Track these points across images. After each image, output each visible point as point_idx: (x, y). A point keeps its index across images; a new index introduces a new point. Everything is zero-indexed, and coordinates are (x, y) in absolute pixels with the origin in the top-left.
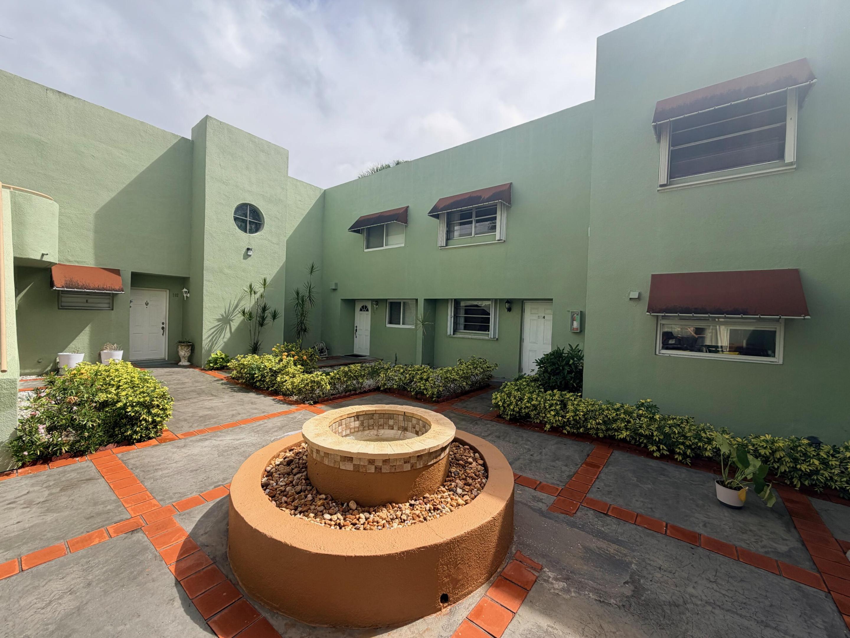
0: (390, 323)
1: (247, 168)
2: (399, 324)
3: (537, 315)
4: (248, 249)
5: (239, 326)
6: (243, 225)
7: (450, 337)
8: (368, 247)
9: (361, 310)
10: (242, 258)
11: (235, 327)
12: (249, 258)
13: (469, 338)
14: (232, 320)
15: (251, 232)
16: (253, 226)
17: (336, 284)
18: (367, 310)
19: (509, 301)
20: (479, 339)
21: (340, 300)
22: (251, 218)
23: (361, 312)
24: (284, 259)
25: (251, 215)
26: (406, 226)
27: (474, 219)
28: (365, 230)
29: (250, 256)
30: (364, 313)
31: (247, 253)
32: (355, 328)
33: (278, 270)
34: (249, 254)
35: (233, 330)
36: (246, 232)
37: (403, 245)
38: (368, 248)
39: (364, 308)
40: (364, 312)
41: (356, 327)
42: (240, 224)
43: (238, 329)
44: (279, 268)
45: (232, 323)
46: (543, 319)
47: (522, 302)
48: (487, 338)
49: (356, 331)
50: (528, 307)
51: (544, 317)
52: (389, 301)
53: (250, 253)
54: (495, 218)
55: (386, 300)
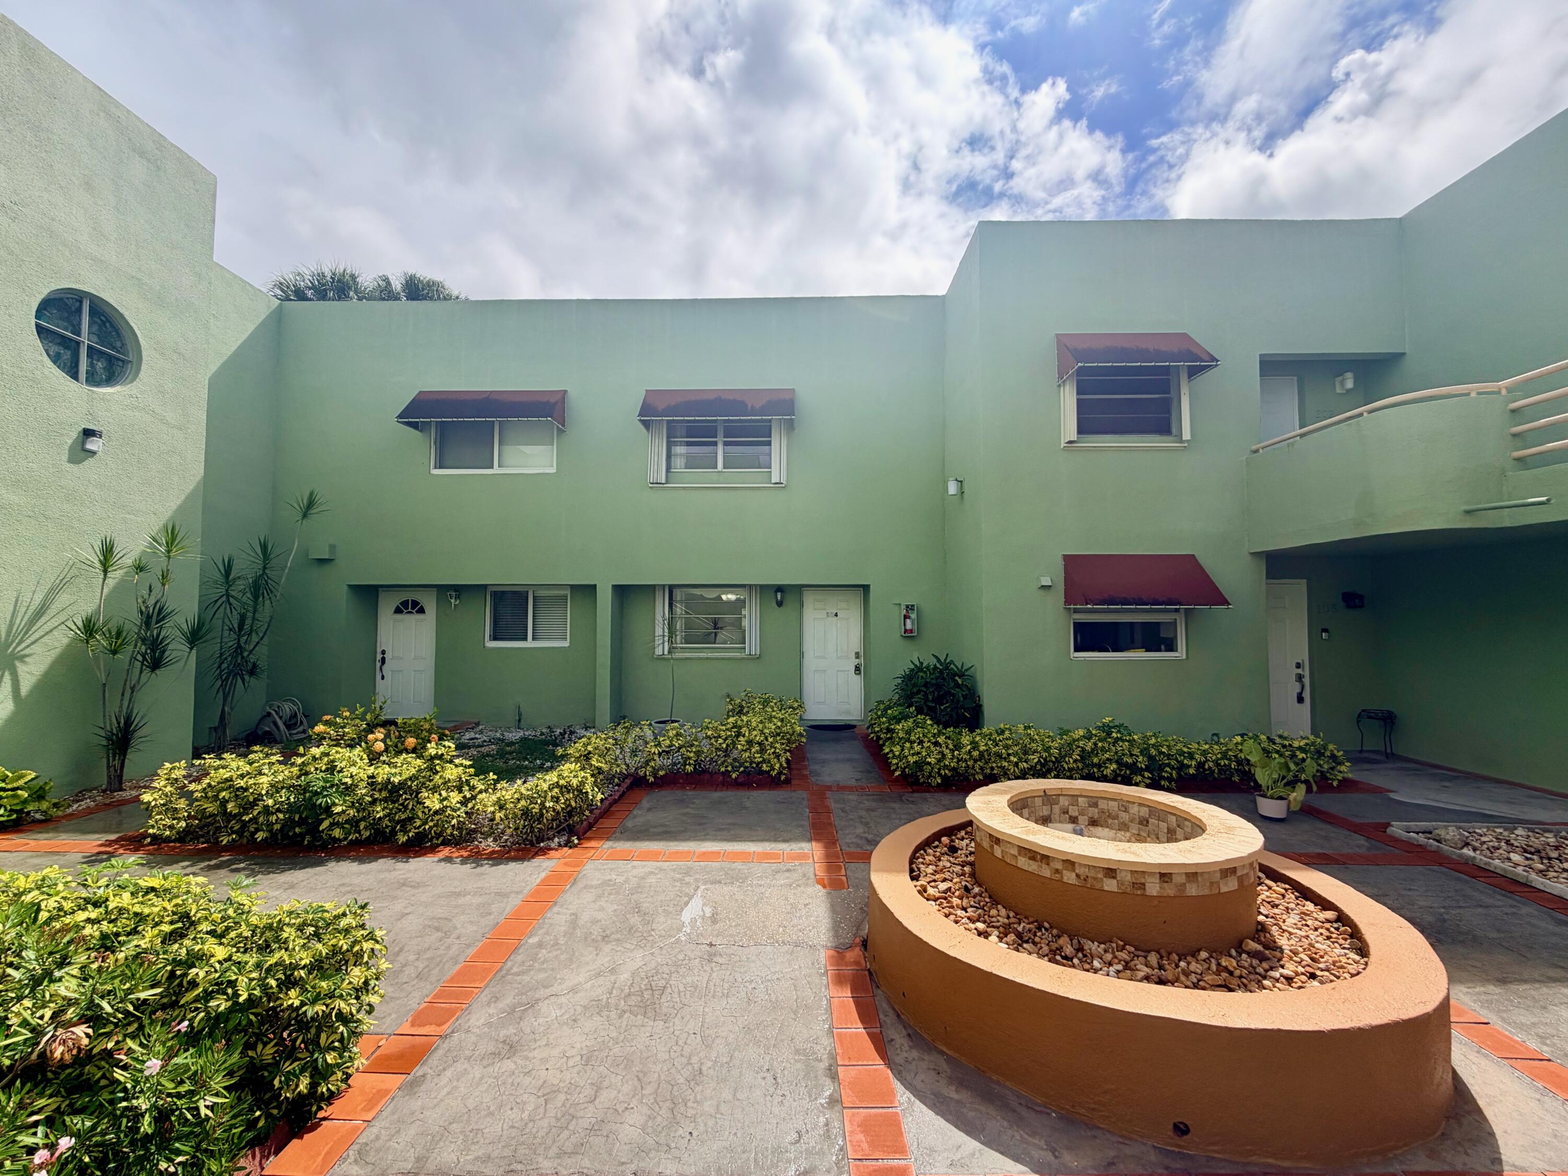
0: (495, 638)
1: (88, 186)
2: (525, 639)
3: (825, 612)
4: (88, 433)
5: (46, 674)
6: (67, 355)
7: (661, 658)
8: (440, 465)
9: (398, 611)
10: (65, 457)
11: (33, 680)
12: (90, 462)
13: (701, 659)
14: (22, 658)
15: (93, 379)
16: (100, 365)
17: (332, 547)
18: (422, 611)
19: (780, 589)
20: (723, 659)
21: (346, 588)
22: (95, 339)
23: (399, 616)
24: (198, 471)
25: (95, 328)
26: (561, 432)
27: (720, 439)
28: (433, 424)
29: (93, 453)
30: (411, 620)
31: (83, 443)
32: (379, 657)
33: (179, 502)
34: (89, 446)
35: (24, 690)
36: (75, 376)
37: (553, 470)
38: (441, 467)
39: (413, 607)
40: (408, 616)
41: (383, 652)
42: (54, 349)
43: (45, 684)
44: (183, 497)
45: (21, 668)
46: (835, 618)
47: (798, 590)
48: (738, 655)
49: (383, 661)
50: (809, 599)
51: (836, 615)
52: (490, 589)
53: (93, 444)
54: (769, 444)
55: (485, 587)
